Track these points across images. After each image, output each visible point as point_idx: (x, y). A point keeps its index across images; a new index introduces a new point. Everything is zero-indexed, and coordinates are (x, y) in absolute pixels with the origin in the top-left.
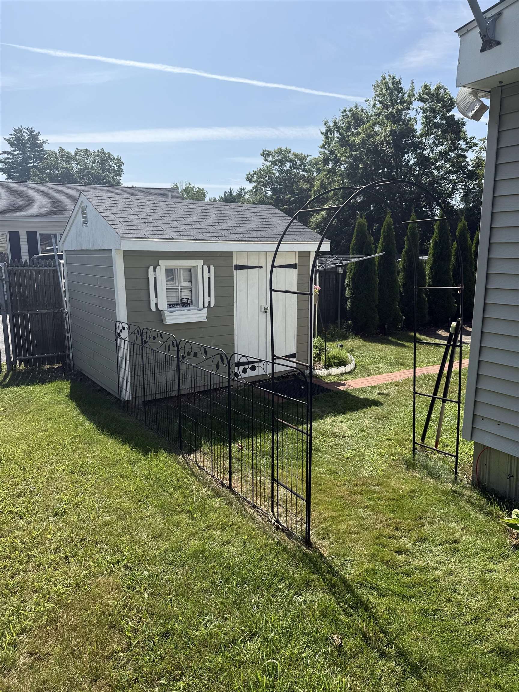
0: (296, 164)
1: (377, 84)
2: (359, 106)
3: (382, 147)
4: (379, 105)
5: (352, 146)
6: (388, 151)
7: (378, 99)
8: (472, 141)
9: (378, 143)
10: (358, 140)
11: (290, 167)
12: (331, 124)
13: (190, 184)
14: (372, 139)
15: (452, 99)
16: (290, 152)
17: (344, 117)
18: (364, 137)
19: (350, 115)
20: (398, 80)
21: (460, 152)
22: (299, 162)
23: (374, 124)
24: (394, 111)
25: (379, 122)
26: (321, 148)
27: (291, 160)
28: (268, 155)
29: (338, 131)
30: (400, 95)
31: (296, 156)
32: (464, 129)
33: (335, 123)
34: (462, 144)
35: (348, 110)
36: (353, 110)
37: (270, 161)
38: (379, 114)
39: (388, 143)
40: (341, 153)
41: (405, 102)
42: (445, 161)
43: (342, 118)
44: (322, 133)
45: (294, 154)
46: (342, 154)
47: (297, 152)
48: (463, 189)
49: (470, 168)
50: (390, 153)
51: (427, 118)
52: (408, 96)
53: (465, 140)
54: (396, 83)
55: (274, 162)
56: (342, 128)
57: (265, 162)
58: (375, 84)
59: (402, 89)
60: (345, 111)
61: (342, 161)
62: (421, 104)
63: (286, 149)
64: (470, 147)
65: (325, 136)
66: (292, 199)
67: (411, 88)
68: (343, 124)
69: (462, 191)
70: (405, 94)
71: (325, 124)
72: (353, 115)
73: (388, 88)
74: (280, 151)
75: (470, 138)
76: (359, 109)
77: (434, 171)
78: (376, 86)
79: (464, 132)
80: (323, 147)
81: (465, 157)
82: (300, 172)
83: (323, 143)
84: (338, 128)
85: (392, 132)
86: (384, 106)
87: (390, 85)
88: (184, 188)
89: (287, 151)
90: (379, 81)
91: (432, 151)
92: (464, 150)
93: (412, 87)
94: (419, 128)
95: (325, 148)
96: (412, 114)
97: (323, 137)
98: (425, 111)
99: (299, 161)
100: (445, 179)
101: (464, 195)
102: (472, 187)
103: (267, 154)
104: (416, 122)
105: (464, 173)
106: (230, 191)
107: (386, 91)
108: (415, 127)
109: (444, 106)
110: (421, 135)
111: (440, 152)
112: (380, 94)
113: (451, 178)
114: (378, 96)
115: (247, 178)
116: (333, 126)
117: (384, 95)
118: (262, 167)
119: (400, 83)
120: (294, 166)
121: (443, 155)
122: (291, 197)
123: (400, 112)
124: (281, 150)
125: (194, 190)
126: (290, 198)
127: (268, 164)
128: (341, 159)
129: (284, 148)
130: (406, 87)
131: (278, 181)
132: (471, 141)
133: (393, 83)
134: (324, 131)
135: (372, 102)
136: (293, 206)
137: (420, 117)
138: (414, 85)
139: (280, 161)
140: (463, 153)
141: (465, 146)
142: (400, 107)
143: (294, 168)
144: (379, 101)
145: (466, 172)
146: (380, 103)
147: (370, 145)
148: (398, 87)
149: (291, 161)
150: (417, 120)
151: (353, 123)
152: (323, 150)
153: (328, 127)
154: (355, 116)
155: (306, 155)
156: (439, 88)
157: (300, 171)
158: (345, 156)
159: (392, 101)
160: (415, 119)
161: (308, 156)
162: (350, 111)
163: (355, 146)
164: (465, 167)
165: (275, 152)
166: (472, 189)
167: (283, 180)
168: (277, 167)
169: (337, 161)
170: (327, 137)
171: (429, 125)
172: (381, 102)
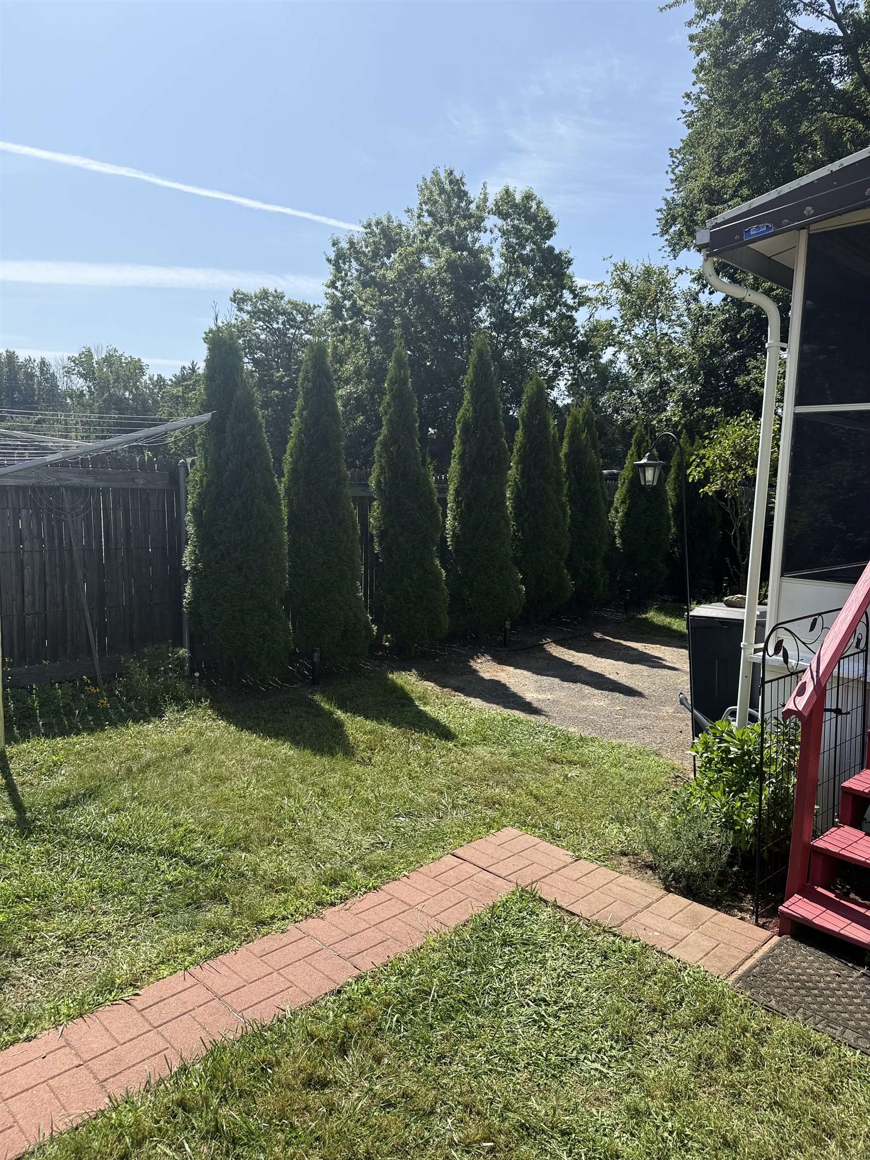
0: (294, 320)
1: (425, 184)
2: (394, 218)
3: (433, 289)
4: (428, 220)
5: (381, 285)
6: (443, 299)
7: (425, 207)
8: (583, 294)
9: (426, 283)
10: (391, 275)
11: (283, 323)
12: (344, 245)
13: (115, 351)
14: (416, 276)
15: (549, 218)
16: (282, 298)
17: (369, 235)
18: (401, 270)
19: (377, 231)
20: (458, 178)
21: (564, 311)
22: (299, 318)
23: (420, 251)
24: (453, 229)
25: (428, 248)
26: (329, 287)
27: (284, 311)
28: (243, 300)
29: (357, 259)
30: (463, 204)
31: (295, 305)
32: (569, 271)
33: (352, 243)
34: (567, 296)
35: (373, 222)
36: (382, 223)
37: (248, 312)
38: (427, 234)
39: (443, 282)
40: (364, 297)
41: (471, 216)
42: (541, 325)
43: (365, 236)
44: (329, 261)
45: (289, 302)
46: (366, 301)
47: (294, 299)
48: (570, 375)
49: (580, 338)
50: (447, 301)
51: (508, 246)
52: (478, 207)
53: (572, 291)
54: (457, 183)
55: (255, 313)
56: (364, 253)
57: (238, 313)
58: (422, 184)
59: (466, 194)
60: (369, 225)
61: (366, 312)
62: (500, 222)
63: (276, 291)
64: (581, 304)
65: (334, 265)
66: (286, 379)
67: (482, 197)
68: (367, 247)
69: (570, 378)
70: (472, 202)
71: (334, 245)
72: (383, 231)
73: (442, 191)
74: (264, 295)
75: (580, 288)
76: (395, 224)
77: (523, 340)
78: (423, 187)
79: (571, 278)
80: (332, 285)
81: (572, 320)
82: (302, 335)
83: (331, 277)
84: (357, 252)
85: (451, 266)
86: (435, 220)
87: (448, 187)
88: (103, 356)
89: (277, 297)
90: (428, 179)
91: (519, 304)
92: (570, 308)
93: (485, 194)
94: (497, 265)
95: (336, 288)
96: (484, 239)
97: (331, 268)
98: (504, 233)
99: (300, 316)
100: (542, 355)
101: (572, 384)
102: (585, 370)
103: (240, 298)
104: (492, 255)
105: (572, 346)
106: (191, 367)
107: (440, 195)
108: (492, 264)
109: (538, 228)
110: (501, 278)
111: (532, 308)
112: (428, 199)
113: (550, 353)
114: (426, 203)
115: (206, 338)
116: (348, 249)
117: (436, 202)
118: (233, 322)
119: (463, 184)
120: (291, 321)
121: (537, 314)
122: (286, 375)
123: (461, 232)
124: (266, 293)
125: (123, 361)
126: (283, 377)
127: (246, 317)
128: (365, 310)
129: (272, 290)
130: (474, 192)
131: (263, 347)
132: (581, 293)
133: (451, 182)
134: (333, 257)
135: (416, 212)
136: (288, 392)
137: (498, 246)
138: (487, 191)
139: (267, 313)
140: (569, 313)
141: (573, 301)
142: (463, 224)
143: (292, 327)
144: (427, 211)
145: (574, 344)
146: (429, 216)
147: (412, 284)
148: (459, 189)
149: (284, 313)
150: (493, 250)
151: (383, 245)
152: (330, 291)
153: (338, 250)
154: (385, 232)
155: (312, 306)
156: (528, 197)
157: (303, 332)
158: (372, 305)
159: (450, 213)
160: (490, 249)
161: (315, 307)
162: (378, 223)
163: (386, 286)
164: (575, 336)
165: (256, 297)
166: (586, 373)
167: (274, 346)
168: (261, 323)
169: (356, 312)
170: (338, 269)
171: (512, 257)
172: (430, 214)
